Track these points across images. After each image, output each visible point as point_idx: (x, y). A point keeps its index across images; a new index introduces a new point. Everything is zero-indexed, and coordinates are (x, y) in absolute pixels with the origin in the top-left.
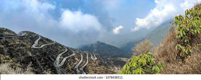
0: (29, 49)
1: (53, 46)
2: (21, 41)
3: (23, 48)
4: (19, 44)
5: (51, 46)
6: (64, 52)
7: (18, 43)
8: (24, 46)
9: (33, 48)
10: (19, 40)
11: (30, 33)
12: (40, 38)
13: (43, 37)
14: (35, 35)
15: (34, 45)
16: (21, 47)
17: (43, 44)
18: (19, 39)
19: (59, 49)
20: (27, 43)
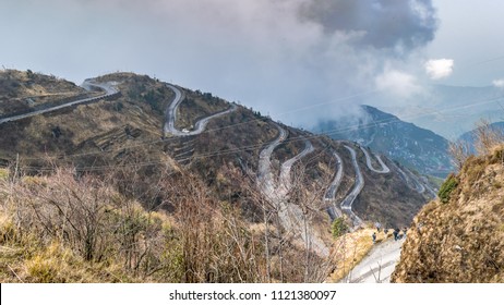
0: (159, 144)
1: (236, 120)
2: (118, 115)
3: (137, 143)
4: (115, 130)
5: (229, 120)
6: (277, 143)
7: (112, 126)
8: (136, 134)
9: (175, 139)
10: (108, 115)
11: (136, 78)
12: (179, 97)
13: (189, 91)
14: (159, 86)
15: (171, 123)
16: (128, 142)
17: (198, 116)
18: (107, 108)
19: (258, 131)
20: (144, 120)
